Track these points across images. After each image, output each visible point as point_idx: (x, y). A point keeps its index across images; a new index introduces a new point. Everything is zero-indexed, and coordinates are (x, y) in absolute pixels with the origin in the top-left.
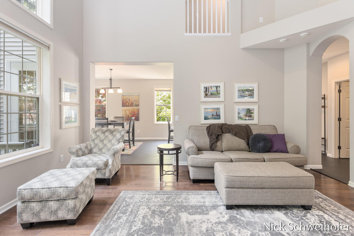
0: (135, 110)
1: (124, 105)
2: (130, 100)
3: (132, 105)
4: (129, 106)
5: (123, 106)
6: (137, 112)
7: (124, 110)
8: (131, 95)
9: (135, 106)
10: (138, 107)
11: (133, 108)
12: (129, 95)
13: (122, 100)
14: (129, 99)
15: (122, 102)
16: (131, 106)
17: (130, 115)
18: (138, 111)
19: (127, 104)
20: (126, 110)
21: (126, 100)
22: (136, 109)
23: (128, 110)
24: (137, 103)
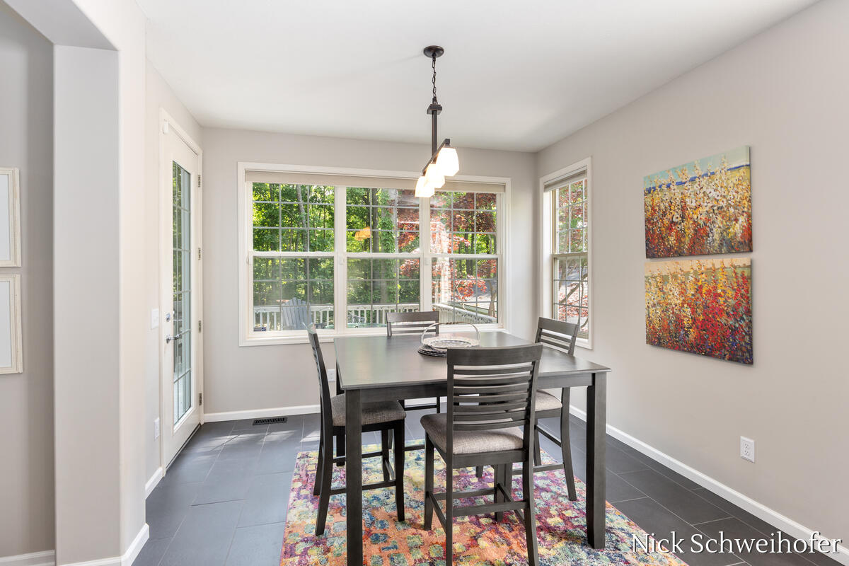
0: (720, 277)
1: (656, 247)
2: (689, 212)
3: (697, 246)
4: (679, 254)
5: (651, 253)
6: (730, 293)
7: (653, 277)
8: (696, 174)
9: (719, 253)
10: (741, 260)
11: (708, 262)
12: (679, 180)
13: (648, 220)
14: (684, 208)
15: (647, 232)
16: (692, 253)
17: (688, 311)
18: (745, 283)
19: (672, 240)
20: (665, 279)
21: (664, 214)
22: (730, 272)
23: (675, 277)
24: (737, 229)
